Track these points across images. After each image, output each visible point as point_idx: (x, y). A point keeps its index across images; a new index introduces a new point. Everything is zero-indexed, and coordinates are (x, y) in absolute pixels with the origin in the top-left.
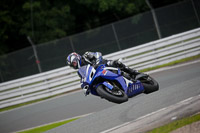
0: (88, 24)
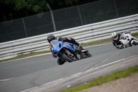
0: (5, 17)
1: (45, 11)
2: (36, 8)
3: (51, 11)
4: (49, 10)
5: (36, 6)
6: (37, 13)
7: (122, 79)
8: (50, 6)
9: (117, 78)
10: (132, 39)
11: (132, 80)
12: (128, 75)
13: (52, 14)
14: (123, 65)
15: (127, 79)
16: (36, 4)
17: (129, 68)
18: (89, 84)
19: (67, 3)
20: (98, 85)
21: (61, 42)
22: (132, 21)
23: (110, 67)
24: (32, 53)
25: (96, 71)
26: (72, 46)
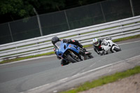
1: (31, 15)
2: (22, 12)
3: (38, 16)
4: (35, 15)
5: (22, 11)
6: (23, 17)
7: (109, 84)
8: (37, 10)
9: (104, 83)
10: (114, 45)
11: (119, 85)
12: (115, 80)
13: (38, 18)
14: (110, 70)
15: (114, 84)
16: (22, 9)
17: (116, 73)
18: (76, 89)
19: (54, 7)
20: (85, 90)
21: (65, 44)
22: (119, 26)
23: (97, 72)
24: (18, 58)
25: (83, 76)
26: (76, 48)
